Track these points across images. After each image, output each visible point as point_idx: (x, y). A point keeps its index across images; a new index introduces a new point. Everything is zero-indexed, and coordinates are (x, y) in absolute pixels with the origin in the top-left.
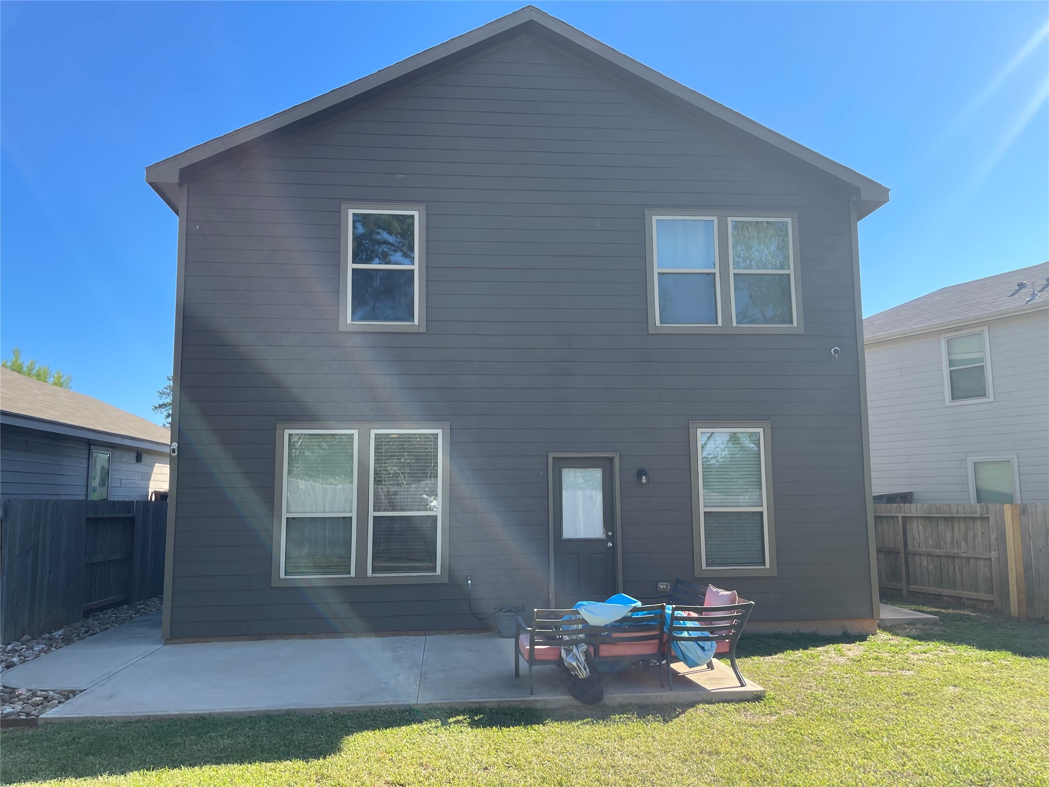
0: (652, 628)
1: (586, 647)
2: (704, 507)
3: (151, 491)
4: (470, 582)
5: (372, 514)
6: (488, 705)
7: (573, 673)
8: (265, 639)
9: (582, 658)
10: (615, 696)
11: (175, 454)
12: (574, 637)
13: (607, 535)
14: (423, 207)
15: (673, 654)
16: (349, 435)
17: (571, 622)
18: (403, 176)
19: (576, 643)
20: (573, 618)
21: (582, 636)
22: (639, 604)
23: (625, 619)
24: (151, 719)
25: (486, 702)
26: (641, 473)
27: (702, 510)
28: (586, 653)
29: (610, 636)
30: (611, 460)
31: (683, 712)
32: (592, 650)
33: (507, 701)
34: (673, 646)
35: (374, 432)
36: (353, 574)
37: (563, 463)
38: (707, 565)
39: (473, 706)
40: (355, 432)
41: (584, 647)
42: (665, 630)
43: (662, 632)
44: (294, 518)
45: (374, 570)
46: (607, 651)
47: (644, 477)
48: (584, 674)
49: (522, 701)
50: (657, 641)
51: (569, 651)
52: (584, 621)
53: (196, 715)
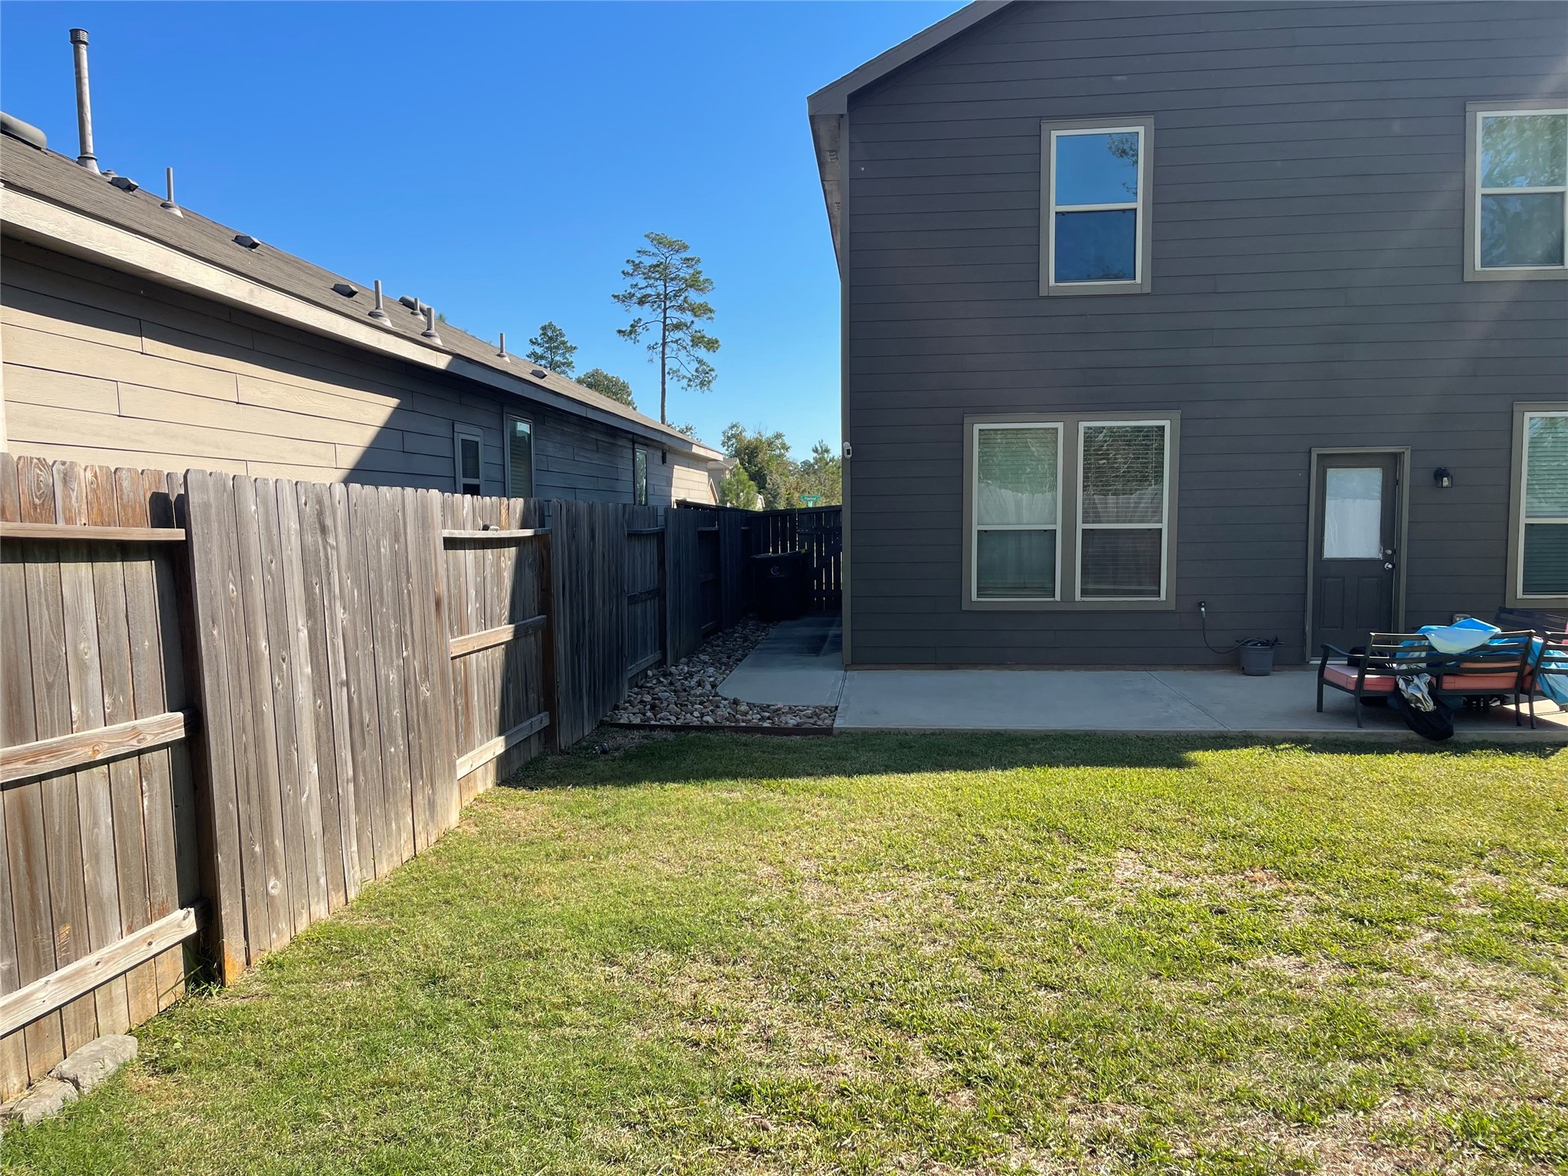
0: (1512, 659)
1: (1429, 677)
2: (1527, 517)
3: (673, 499)
4: (1203, 609)
5: (1080, 526)
6: (1310, 735)
7: (1413, 705)
8: (957, 668)
9: (1425, 690)
10: (1465, 732)
11: (850, 456)
12: (1413, 666)
13: (1384, 554)
14: (1150, 120)
15: (1538, 688)
16: (1053, 429)
17: (1413, 649)
18: (1124, 78)
19: (1418, 673)
20: (1416, 645)
21: (1423, 665)
22: (1498, 630)
23: (1484, 647)
24: (946, 732)
25: (1309, 732)
26: (1440, 474)
27: (1523, 521)
28: (1430, 684)
29: (1458, 666)
30: (1396, 457)
31: (1552, 754)
32: (1434, 681)
33: (1334, 733)
34: (1538, 680)
35: (1083, 425)
36: (1058, 597)
37: (1330, 461)
38: (1525, 592)
39: (1294, 736)
40: (1060, 426)
41: (1428, 678)
42: (1530, 661)
43: (1525, 663)
44: (986, 531)
45: (1084, 593)
46: (1451, 683)
47: (1445, 479)
48: (1429, 706)
49: (1352, 733)
50: (1515, 674)
51: (1408, 682)
52: (1431, 648)
53: (991, 731)
